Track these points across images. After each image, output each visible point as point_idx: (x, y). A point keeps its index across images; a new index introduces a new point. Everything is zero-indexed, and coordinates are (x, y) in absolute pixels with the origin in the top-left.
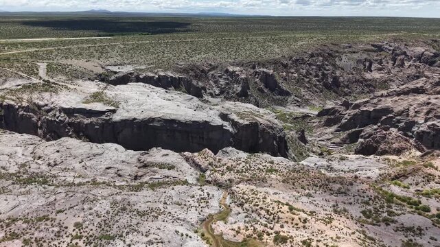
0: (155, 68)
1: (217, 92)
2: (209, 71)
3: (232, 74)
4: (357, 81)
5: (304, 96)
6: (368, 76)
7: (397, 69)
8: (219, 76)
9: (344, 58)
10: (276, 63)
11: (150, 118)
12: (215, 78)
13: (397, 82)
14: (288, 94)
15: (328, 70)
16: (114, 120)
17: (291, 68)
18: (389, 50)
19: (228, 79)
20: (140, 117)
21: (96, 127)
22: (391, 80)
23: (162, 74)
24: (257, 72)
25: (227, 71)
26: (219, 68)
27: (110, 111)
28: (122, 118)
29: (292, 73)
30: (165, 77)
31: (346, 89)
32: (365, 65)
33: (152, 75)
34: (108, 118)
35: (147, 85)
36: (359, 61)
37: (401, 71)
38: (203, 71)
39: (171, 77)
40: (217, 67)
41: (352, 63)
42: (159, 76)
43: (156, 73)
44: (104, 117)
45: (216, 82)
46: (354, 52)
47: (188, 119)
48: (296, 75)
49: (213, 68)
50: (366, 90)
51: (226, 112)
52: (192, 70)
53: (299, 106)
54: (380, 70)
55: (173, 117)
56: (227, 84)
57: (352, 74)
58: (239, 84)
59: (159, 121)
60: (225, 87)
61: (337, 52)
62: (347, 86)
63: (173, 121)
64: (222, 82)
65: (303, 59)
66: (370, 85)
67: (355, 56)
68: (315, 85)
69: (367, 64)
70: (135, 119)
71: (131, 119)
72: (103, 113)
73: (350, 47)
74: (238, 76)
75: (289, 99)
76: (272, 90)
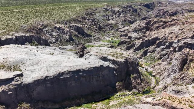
1: (54, 41)
2: (43, 28)
3: (59, 29)
4: (107, 25)
5: (96, 36)
6: (109, 22)
7: (118, 18)
8: (51, 31)
9: (97, 15)
10: (74, 20)
11: (59, 74)
12: (49, 32)
13: (120, 23)
14: (90, 36)
15: (96, 22)
16: (27, 83)
17: (83, 22)
18: (110, 10)
19: (58, 32)
21: (9, 93)
22: (118, 23)
23: (17, 35)
24: (71, 26)
25: (56, 27)
26: (49, 27)
27: (18, 75)
28: (34, 79)
29: (85, 25)
30: (21, 37)
31: (104, 30)
32: (107, 18)
33: (11, 37)
34: (19, 82)
36: (104, 16)
37: (119, 19)
38: (40, 29)
39: (25, 36)
40: (47, 26)
41: (101, 17)
42: (16, 37)
43: (12, 35)
44: (14, 82)
45: (51, 35)
46: (100, 12)
47: (89, 66)
48: (86, 26)
49: (46, 27)
50: (111, 29)
51: (105, 56)
52: (34, 29)
53: (98, 41)
54: (113, 19)
55: (78, 68)
56: (59, 35)
57: (103, 22)
58: (66, 34)
59: (67, 74)
60: (58, 37)
61: (93, 12)
62: (104, 28)
63: (79, 71)
64: (55, 34)
65: (85, 17)
66: (112, 26)
67: (101, 14)
68: (96, 30)
69: (108, 17)
70: (46, 77)
71: (43, 78)
73: (97, 10)
74: (64, 29)
75: (92, 39)
76: (82, 35)
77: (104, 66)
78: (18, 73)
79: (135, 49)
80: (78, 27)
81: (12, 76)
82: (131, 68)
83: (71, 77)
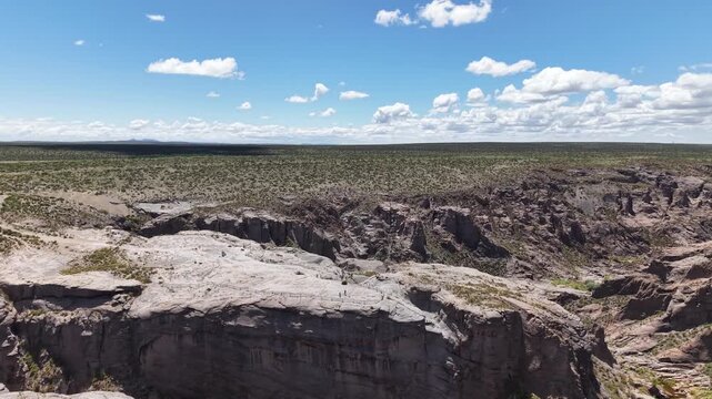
0: (236, 206)
1: (362, 251)
2: (343, 211)
3: (390, 216)
4: (613, 232)
5: (533, 257)
6: (630, 222)
7: (678, 210)
8: (363, 221)
9: (578, 192)
10: (465, 198)
11: (225, 310)
12: (355, 224)
13: (685, 232)
14: (504, 253)
15: (560, 212)
16: (133, 314)
17: (495, 206)
18: (650, 179)
19: (382, 226)
20: (203, 302)
21: (85, 333)
22: (674, 230)
23: (251, 215)
24: (435, 213)
25: (379, 210)
26: (362, 207)
27: (126, 290)
28: (153, 309)
29: (500, 216)
30: (259, 222)
31: (596, 247)
32: (620, 203)
33: (231, 218)
34: (119, 309)
35: (220, 234)
36: (607, 197)
37: (686, 213)
38: (331, 211)
39: (270, 221)
40: (358, 204)
41: (596, 200)
42: (245, 220)
43: (239, 215)
44: (108, 307)
45: (358, 232)
46: (594, 183)
47: (330, 305)
48: (507, 219)
49: (352, 206)
50: (634, 247)
51: (424, 287)
52: (310, 209)
53: (531, 278)
54: (649, 211)
56: (381, 235)
57: (601, 219)
58: (406, 233)
59: (252, 314)
60: (377, 242)
61: (565, 182)
62: (598, 242)
63: (291, 313)
64: (370, 231)
65: (512, 193)
66: (639, 239)
67: (598, 189)
68: (546, 239)
69: (625, 201)
70: (189, 310)
71: (178, 310)
72: (106, 295)
73: (584, 174)
74: (402, 218)
75: (509, 265)
76: (472, 246)
77: (396, 318)
78: (133, 283)
79: (665, 320)
80: (458, 216)
81: (111, 288)
82: (535, 364)
83: (260, 328)
